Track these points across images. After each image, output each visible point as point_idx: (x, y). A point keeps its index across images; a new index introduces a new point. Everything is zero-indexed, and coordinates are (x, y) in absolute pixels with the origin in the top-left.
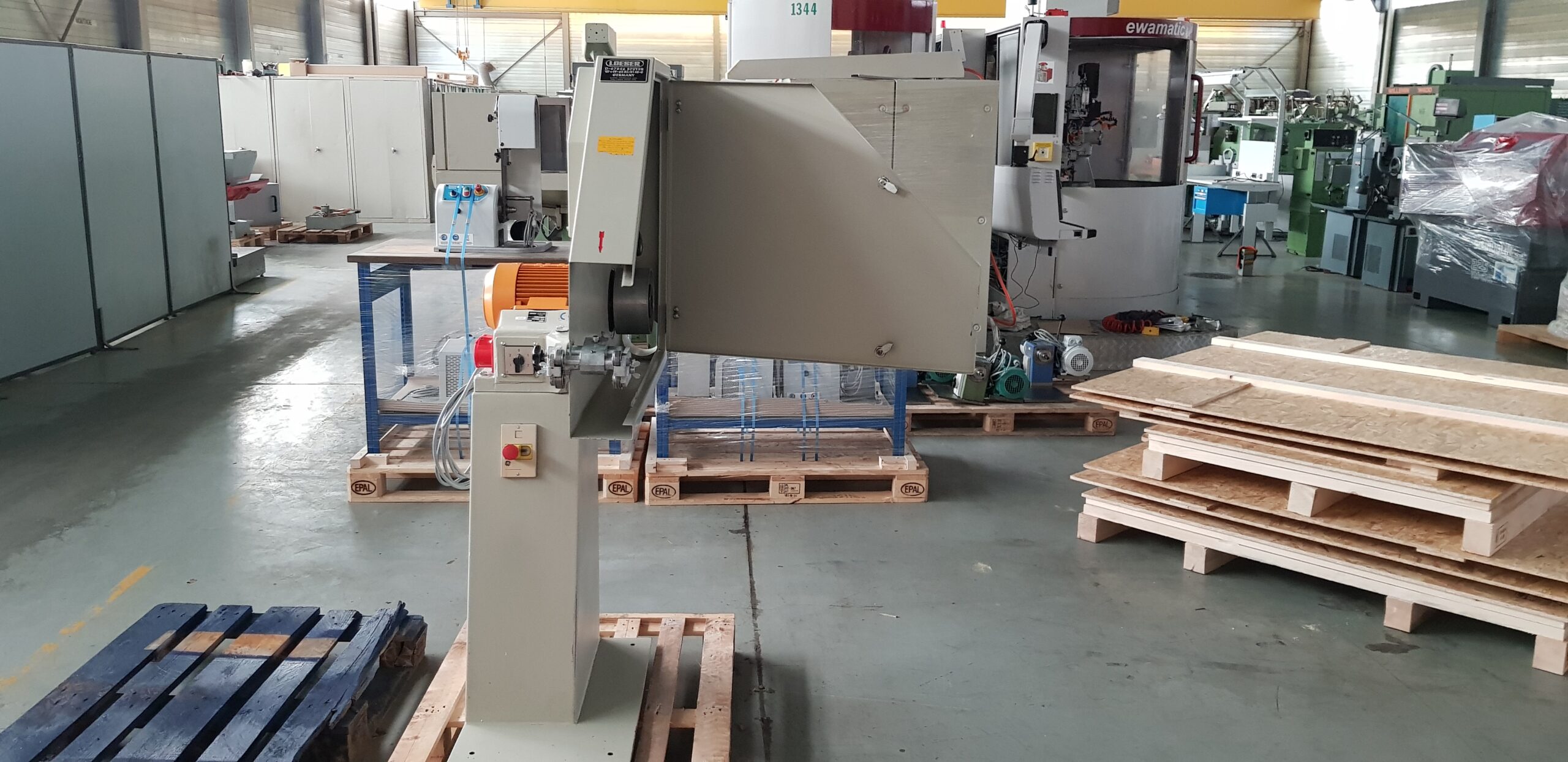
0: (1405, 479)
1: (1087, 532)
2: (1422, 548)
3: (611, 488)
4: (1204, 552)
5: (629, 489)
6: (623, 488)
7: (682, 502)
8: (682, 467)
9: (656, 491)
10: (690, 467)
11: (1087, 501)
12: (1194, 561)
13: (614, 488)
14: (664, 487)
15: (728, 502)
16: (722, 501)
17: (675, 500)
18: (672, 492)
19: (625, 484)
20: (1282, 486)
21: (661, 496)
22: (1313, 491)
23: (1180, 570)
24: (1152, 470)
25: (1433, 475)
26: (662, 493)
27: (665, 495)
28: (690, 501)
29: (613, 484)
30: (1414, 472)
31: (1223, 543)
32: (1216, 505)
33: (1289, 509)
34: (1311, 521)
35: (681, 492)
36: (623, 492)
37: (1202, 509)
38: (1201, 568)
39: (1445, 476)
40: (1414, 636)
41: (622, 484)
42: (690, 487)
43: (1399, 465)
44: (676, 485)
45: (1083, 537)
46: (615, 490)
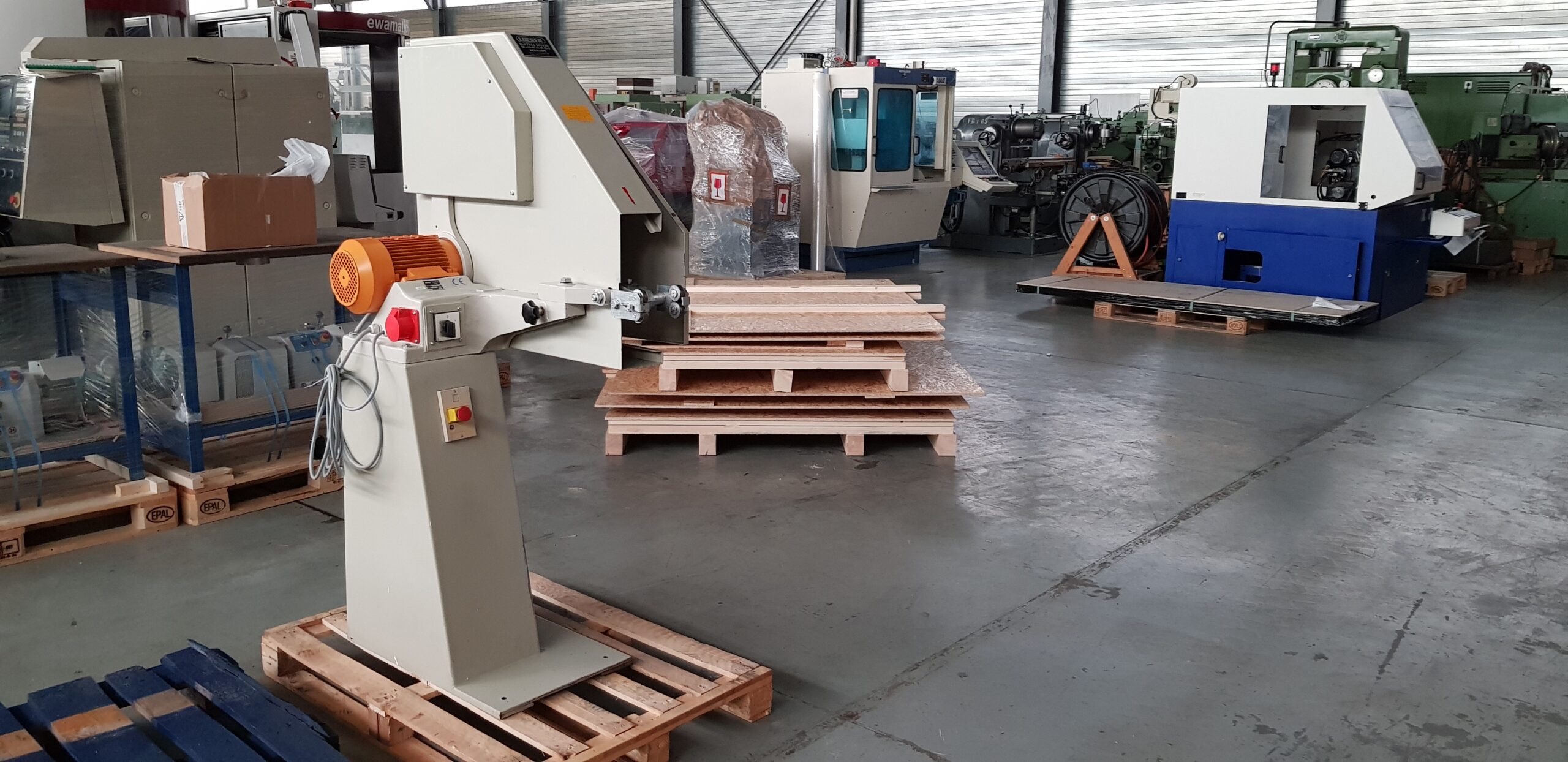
0: (844, 352)
1: (614, 448)
2: (868, 396)
3: (150, 517)
4: (715, 438)
5: (170, 513)
6: (164, 514)
7: (233, 513)
8: (229, 476)
9: (205, 508)
10: (236, 474)
11: (610, 423)
12: (707, 447)
13: (153, 516)
14: (213, 502)
15: (278, 502)
16: (274, 503)
17: (226, 513)
18: (221, 505)
19: (165, 509)
20: (765, 376)
21: (211, 511)
22: (792, 373)
23: (697, 458)
24: (667, 383)
25: (862, 345)
26: (211, 508)
27: (215, 510)
28: (241, 510)
29: (152, 511)
30: (849, 346)
31: (727, 428)
32: (717, 400)
33: (776, 390)
34: (793, 394)
35: (231, 502)
36: (164, 518)
37: (710, 405)
38: (713, 451)
39: (868, 345)
40: (866, 457)
41: (161, 509)
42: (239, 495)
43: (837, 344)
44: (226, 497)
45: (611, 453)
46: (155, 517)
